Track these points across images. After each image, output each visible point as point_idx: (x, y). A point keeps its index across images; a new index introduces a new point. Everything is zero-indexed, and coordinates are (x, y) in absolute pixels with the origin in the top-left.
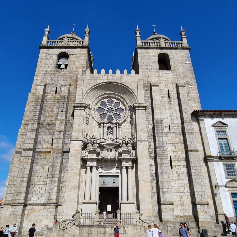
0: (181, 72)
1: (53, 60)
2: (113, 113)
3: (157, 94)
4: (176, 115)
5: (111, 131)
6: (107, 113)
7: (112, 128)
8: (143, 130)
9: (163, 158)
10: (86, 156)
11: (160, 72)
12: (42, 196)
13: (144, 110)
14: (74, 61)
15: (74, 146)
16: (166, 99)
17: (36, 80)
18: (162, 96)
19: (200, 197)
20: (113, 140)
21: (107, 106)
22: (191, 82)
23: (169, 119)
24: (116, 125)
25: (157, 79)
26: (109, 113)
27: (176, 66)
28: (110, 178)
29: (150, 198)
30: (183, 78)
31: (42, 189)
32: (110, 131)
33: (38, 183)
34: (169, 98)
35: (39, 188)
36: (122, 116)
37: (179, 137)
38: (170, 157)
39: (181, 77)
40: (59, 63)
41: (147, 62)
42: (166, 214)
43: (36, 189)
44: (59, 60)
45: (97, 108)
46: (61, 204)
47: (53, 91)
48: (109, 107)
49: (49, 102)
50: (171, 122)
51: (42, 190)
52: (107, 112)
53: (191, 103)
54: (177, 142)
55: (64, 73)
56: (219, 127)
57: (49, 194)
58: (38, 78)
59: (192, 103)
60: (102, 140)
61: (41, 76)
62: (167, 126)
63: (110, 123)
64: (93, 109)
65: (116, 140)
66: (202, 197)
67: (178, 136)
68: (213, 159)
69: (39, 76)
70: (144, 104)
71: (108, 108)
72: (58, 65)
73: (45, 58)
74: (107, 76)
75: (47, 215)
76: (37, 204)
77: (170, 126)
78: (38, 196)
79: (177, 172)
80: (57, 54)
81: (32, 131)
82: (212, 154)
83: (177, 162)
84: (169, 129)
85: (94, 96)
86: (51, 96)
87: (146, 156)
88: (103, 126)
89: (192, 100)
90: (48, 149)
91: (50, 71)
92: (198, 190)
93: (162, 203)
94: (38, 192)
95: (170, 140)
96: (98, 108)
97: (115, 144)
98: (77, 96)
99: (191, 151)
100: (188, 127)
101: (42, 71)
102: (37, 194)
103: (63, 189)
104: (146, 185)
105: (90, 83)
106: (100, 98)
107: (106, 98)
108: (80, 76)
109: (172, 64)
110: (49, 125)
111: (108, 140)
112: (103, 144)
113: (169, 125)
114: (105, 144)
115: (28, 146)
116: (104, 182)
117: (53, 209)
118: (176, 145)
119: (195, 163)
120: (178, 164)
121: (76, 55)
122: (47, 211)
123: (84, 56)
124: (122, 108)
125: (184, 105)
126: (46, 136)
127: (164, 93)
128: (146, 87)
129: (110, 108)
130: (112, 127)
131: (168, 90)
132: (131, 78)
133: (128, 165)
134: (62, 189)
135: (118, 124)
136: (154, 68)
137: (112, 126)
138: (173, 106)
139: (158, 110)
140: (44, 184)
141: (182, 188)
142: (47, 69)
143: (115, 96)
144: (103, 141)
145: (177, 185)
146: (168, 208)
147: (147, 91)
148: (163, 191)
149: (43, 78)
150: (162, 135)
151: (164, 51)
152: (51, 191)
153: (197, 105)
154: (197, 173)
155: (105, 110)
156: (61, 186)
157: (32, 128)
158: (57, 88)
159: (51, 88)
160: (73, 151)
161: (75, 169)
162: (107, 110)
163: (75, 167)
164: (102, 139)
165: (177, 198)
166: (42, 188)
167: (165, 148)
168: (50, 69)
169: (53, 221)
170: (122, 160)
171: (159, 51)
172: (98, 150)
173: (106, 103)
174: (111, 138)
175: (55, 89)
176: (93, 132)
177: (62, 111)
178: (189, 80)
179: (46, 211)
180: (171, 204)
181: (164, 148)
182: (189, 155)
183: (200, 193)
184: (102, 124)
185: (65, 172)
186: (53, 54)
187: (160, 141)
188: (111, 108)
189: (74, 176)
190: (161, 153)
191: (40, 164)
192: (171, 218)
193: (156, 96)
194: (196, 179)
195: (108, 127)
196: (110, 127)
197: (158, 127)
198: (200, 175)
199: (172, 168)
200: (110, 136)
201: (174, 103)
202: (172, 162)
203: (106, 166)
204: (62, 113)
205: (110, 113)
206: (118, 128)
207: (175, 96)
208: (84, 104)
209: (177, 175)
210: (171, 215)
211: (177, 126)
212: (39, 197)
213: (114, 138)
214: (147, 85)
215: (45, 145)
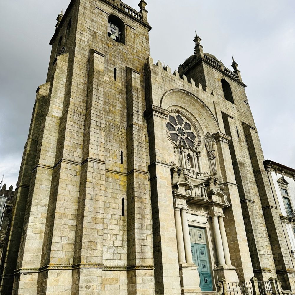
0: (243, 110)
2: (185, 137)
4: (247, 159)
7: (190, 158)
8: (230, 169)
11: (226, 102)
12: (118, 252)
13: (227, 143)
14: (134, 39)
15: (161, 172)
19: (288, 263)
20: (197, 174)
21: (177, 125)
24: (197, 154)
27: (237, 101)
28: (195, 230)
29: (250, 262)
30: (246, 118)
31: (116, 238)
33: (110, 227)
34: (239, 137)
35: (111, 235)
36: (194, 143)
37: (254, 188)
39: (244, 117)
41: (213, 83)
43: (107, 238)
47: (110, 71)
48: (179, 126)
51: (117, 242)
52: (179, 133)
55: (122, 49)
56: (282, 185)
57: (142, 250)
58: (83, 38)
60: (186, 171)
63: (189, 150)
65: (201, 176)
67: (253, 186)
68: (285, 220)
69: (83, 36)
70: (226, 136)
71: (178, 128)
73: (90, 10)
75: (143, 287)
76: (113, 267)
78: (112, 251)
80: (108, 14)
81: (99, 129)
82: (283, 214)
86: (108, 79)
88: (184, 151)
90: (117, 167)
91: (101, 36)
92: (285, 255)
93: (262, 270)
94: (111, 243)
96: (167, 123)
97: (200, 180)
99: (272, 207)
101: (88, 30)
102: (109, 247)
104: (245, 245)
105: (165, 82)
107: (175, 112)
108: (152, 67)
109: (234, 97)
110: (113, 127)
111: (191, 172)
112: (188, 177)
114: (190, 179)
115: (96, 154)
117: (151, 277)
121: (135, 31)
122: (143, 280)
123: (145, 37)
124: (193, 133)
126: (111, 143)
129: (181, 128)
130: (191, 156)
131: (237, 127)
132: (207, 97)
133: (220, 214)
135: (199, 154)
136: (221, 94)
137: (191, 154)
138: (243, 148)
140: (120, 230)
142: (95, 30)
143: (186, 113)
144: (187, 174)
146: (268, 277)
148: (260, 254)
149: (90, 42)
150: (247, 181)
151: (226, 78)
152: (143, 244)
155: (176, 130)
157: (98, 124)
159: (107, 66)
160: (161, 180)
161: (168, 210)
163: (168, 206)
166: (116, 236)
168: (101, 33)
170: (214, 205)
171: (221, 76)
172: (192, 186)
173: (176, 119)
174: (193, 171)
175: (113, 70)
176: (170, 157)
179: (141, 280)
180: (269, 271)
181: (251, 198)
183: (287, 258)
184: (182, 148)
186: (102, 11)
187: (247, 189)
189: (168, 220)
190: (251, 204)
191: (108, 190)
194: (282, 242)
195: (187, 154)
197: (242, 170)
198: (283, 237)
200: (190, 168)
201: (243, 144)
204: (138, 114)
205: (181, 135)
206: (199, 158)
207: (243, 137)
208: (166, 111)
211: (250, 173)
212: (113, 253)
215: (111, 159)
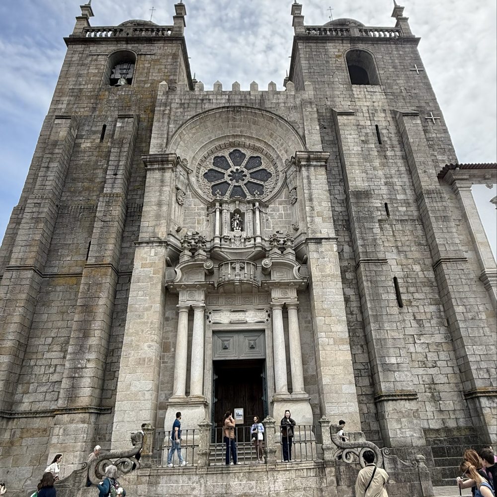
0: (402, 88)
1: (99, 66)
2: (245, 182)
3: (352, 132)
4: (400, 180)
5: (240, 221)
6: (230, 182)
7: (242, 215)
8: (322, 213)
9: (378, 279)
10: (177, 281)
11: (354, 89)
12: (55, 390)
13: (321, 166)
14: (149, 69)
15: (145, 256)
16: (373, 146)
17: (55, 109)
18: (363, 138)
19: (486, 376)
20: (247, 239)
21: (231, 167)
22: (428, 109)
23: (384, 190)
24: (254, 205)
25: (349, 103)
26: (234, 180)
27: (389, 75)
28: (241, 337)
29: (350, 383)
30: (409, 101)
31: (55, 370)
32: (237, 221)
33: (47, 355)
34: (380, 143)
35: (47, 367)
36: (266, 187)
37: (412, 231)
38: (395, 279)
39: (404, 99)
40: (112, 77)
41: (322, 68)
42: (399, 426)
43: (40, 371)
44: (114, 71)
45: (203, 171)
46: (108, 409)
47: (95, 133)
48: (234, 168)
49: (86, 158)
50: (389, 196)
51: (55, 375)
52: (231, 180)
53: (433, 152)
54: (407, 243)
55: (123, 93)
57: (73, 384)
58: (60, 106)
59: (436, 153)
60: (217, 241)
61: (65, 102)
62: (380, 205)
63: (237, 202)
64: (195, 171)
65: (255, 241)
66: (490, 376)
67: (409, 227)
69: (61, 102)
70: (323, 154)
71: (232, 172)
72: (111, 79)
73: (78, 64)
74: (227, 96)
75: (64, 440)
76: (39, 413)
77: (389, 206)
78: (44, 389)
79: (416, 316)
80: (107, 55)
81: (34, 222)
83: (412, 289)
84: (385, 213)
85: (195, 142)
86: (89, 145)
87: (333, 275)
88: (220, 208)
89: (436, 147)
90: (77, 268)
91: (90, 90)
92: (478, 359)
93: (386, 396)
94: (44, 379)
95: (391, 239)
96: (206, 171)
97: (253, 250)
98: (154, 138)
99: (448, 260)
100: (435, 204)
101: (70, 91)
102: (41, 384)
103: (114, 370)
104: (340, 350)
105: (186, 110)
106: (212, 147)
107: (226, 147)
108: (161, 97)
109: (380, 73)
110: (82, 210)
111: (232, 241)
112: (222, 250)
113: (386, 204)
114: (227, 252)
115: (21, 259)
116: (225, 348)
117: (82, 425)
118: (405, 248)
119: (461, 290)
120: (417, 296)
121: (153, 57)
122: (64, 430)
123: (171, 57)
124: (266, 170)
125: (419, 155)
126: (73, 235)
127: (367, 134)
128: (323, 119)
129: (237, 170)
130: (242, 211)
131: (377, 126)
132: (287, 98)
133: (288, 301)
134: (112, 370)
135: (257, 204)
136: (340, 80)
137: (243, 208)
138: (391, 161)
139: (357, 168)
141: (432, 356)
142: (82, 87)
143: (248, 142)
144: (221, 245)
145: (419, 349)
146: (403, 410)
147: (325, 128)
148: (384, 364)
149: (70, 106)
150: (372, 224)
151: (361, 46)
152: (77, 375)
153: (448, 158)
154: (470, 316)
155: (226, 176)
156: (109, 362)
157: (35, 215)
158: (105, 127)
159: (92, 127)
160: (142, 269)
161: (146, 315)
162: (229, 176)
163: (147, 309)
164: (219, 239)
165: (421, 382)
166: (56, 367)
167: (381, 256)
168: (89, 86)
169: (80, 460)
170: (271, 287)
171: (347, 47)
172: (209, 264)
173: (228, 159)
174: (240, 236)
175: (101, 128)
176: (196, 225)
177: (116, 175)
178: (423, 104)
179: (62, 430)
180: (411, 397)
181: (378, 255)
182: (446, 272)
183: (484, 365)
184: (217, 204)
185: (120, 325)
186: (98, 55)
187: (367, 240)
188: (239, 171)
189: (143, 331)
190: (373, 267)
191: (53, 304)
192: (413, 436)
193: (349, 136)
194: (470, 330)
195: (233, 212)
196: (237, 211)
197: (361, 204)
198: (477, 318)
199: (400, 305)
200: (237, 232)
201: (392, 153)
202: (401, 290)
203: (229, 308)
204: (115, 178)
205: (237, 182)
206: (257, 213)
207: (393, 139)
209: (414, 324)
210: (413, 427)
211: (404, 205)
212: (46, 392)
213: (250, 237)
214: (326, 116)
215: (69, 258)
